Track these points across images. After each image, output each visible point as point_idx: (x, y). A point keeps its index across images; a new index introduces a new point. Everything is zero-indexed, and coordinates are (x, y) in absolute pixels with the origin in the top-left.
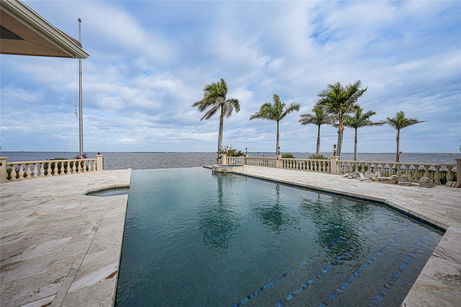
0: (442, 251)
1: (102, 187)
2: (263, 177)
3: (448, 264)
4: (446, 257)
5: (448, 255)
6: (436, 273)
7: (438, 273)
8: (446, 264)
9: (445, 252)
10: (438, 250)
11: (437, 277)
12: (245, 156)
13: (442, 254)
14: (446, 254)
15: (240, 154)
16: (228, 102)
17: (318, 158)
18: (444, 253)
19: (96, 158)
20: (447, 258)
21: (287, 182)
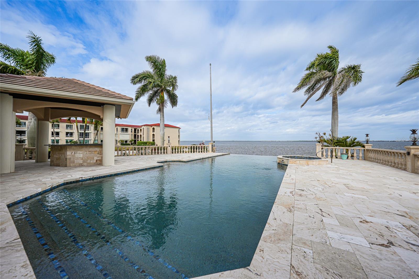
0: (15, 247)
3: (2, 241)
4: (8, 245)
5: (7, 248)
6: (5, 230)
7: (4, 231)
8: (4, 240)
9: (12, 249)
10: (19, 246)
11: (3, 229)
12: (364, 147)
13: (12, 244)
14: (10, 248)
18: (12, 247)
20: (6, 245)
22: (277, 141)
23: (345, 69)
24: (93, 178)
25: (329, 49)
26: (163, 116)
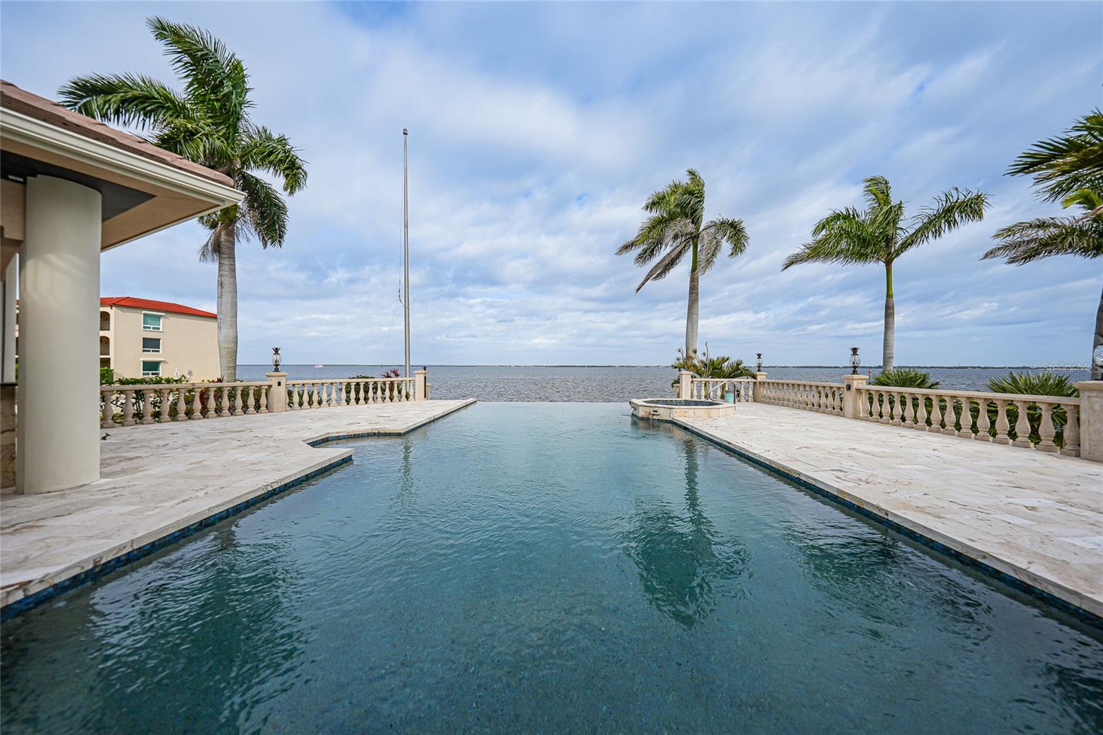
1: (353, 431)
2: (729, 443)
12: (754, 377)
15: (737, 371)
16: (713, 230)
17: (1031, 389)
19: (414, 376)
21: (783, 467)
22: (512, 365)
23: (715, 225)
24: (95, 567)
25: (688, 177)
26: (234, 270)
